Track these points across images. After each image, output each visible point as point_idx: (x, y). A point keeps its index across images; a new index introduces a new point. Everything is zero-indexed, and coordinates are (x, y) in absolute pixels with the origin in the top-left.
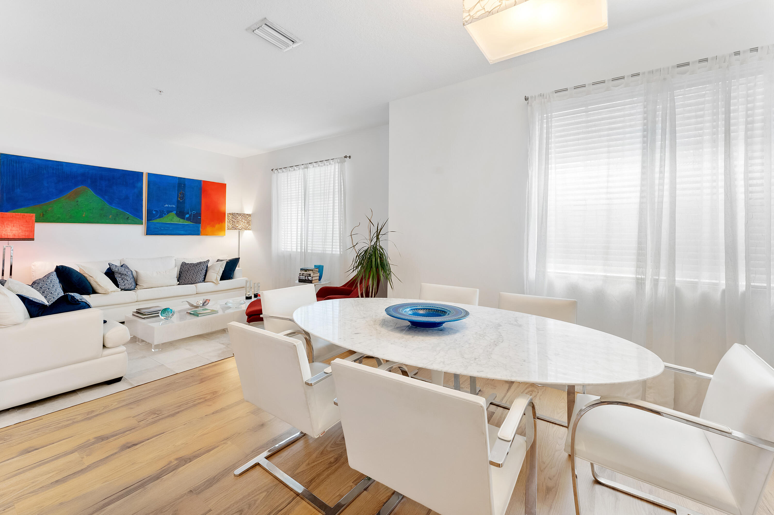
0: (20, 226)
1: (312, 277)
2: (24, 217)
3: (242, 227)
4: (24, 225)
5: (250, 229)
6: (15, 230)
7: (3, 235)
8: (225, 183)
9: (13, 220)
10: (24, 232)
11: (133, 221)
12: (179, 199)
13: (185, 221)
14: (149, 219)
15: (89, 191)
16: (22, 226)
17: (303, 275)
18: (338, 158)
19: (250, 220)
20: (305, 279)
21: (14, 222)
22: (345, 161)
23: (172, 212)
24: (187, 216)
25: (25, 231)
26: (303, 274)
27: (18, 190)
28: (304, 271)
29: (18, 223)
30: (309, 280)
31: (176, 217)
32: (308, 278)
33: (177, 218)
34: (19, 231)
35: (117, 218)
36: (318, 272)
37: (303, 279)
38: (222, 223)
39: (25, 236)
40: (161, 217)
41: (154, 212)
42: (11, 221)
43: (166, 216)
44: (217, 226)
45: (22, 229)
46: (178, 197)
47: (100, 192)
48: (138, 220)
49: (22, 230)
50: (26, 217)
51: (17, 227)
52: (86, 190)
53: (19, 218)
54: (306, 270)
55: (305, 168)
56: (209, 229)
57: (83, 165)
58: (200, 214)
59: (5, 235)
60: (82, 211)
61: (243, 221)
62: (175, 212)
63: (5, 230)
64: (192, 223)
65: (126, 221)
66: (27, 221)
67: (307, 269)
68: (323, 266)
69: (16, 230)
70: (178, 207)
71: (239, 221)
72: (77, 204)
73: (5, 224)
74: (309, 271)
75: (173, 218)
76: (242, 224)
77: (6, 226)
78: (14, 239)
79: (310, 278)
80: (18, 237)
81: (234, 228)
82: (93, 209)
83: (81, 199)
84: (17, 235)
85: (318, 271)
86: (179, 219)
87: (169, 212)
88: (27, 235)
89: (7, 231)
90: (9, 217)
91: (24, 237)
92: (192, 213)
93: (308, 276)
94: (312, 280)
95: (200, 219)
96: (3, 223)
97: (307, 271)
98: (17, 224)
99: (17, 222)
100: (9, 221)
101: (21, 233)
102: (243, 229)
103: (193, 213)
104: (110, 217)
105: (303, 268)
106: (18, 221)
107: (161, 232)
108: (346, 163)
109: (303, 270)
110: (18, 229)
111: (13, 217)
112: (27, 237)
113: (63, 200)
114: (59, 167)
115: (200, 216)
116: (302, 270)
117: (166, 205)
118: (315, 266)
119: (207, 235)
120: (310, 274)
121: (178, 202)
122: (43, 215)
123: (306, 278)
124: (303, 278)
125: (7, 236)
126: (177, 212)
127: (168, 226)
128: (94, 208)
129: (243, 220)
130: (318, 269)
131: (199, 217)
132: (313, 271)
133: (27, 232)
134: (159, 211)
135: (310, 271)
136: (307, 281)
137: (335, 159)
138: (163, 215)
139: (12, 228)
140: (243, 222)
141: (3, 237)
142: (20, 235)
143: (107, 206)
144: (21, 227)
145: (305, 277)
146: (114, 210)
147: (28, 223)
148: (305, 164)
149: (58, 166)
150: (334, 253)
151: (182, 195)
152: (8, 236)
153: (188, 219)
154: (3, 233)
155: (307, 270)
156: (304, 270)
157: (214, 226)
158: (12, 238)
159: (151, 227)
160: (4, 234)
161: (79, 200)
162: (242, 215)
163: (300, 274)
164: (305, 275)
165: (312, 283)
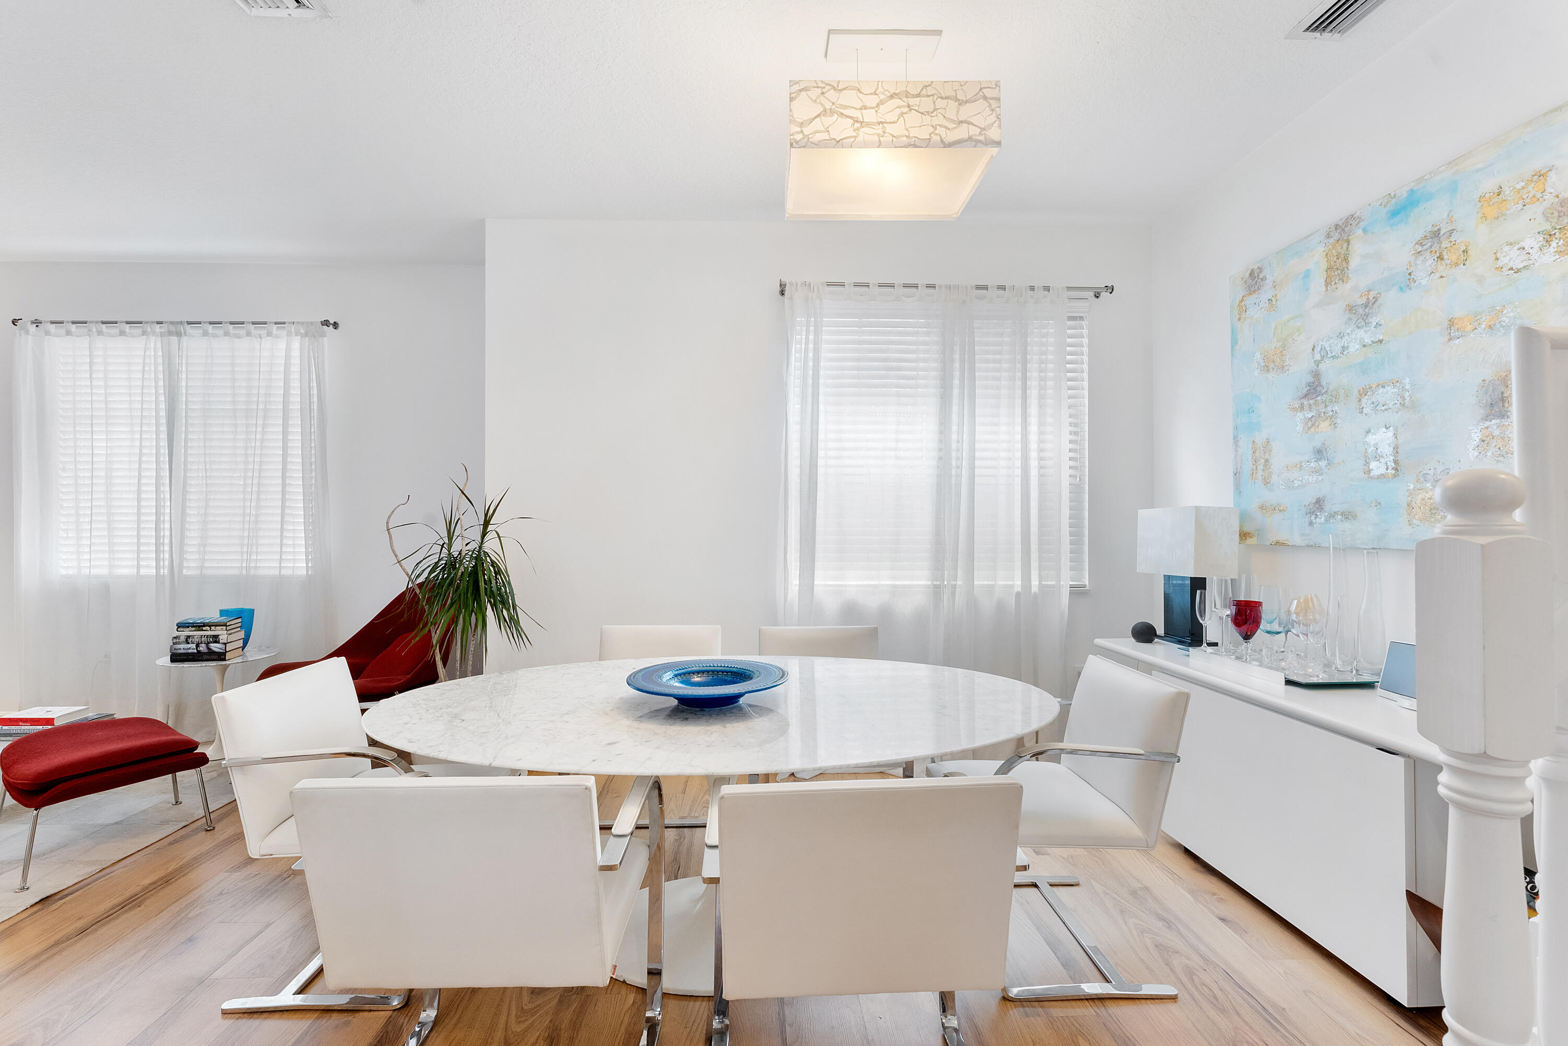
1: (225, 644)
17: (187, 640)
18: (298, 323)
20: (195, 651)
22: (323, 335)
26: (188, 637)
28: (193, 629)
30: (211, 652)
32: (209, 649)
36: (239, 629)
37: (189, 651)
54: (199, 626)
55: (170, 333)
67: (204, 623)
68: (254, 610)
74: (210, 626)
79: (215, 647)
85: (240, 625)
93: (209, 643)
94: (226, 652)
97: (204, 629)
105: (185, 622)
108: (325, 338)
109: (188, 627)
116: (180, 626)
118: (223, 613)
120: (215, 636)
123: (203, 648)
124: (189, 649)
130: (240, 620)
132: (227, 626)
135: (216, 626)
136: (205, 657)
137: (290, 323)
145: (197, 646)
148: (172, 323)
150: (284, 572)
155: (204, 626)
156: (192, 627)
163: (174, 638)
164: (196, 640)
165: (224, 660)
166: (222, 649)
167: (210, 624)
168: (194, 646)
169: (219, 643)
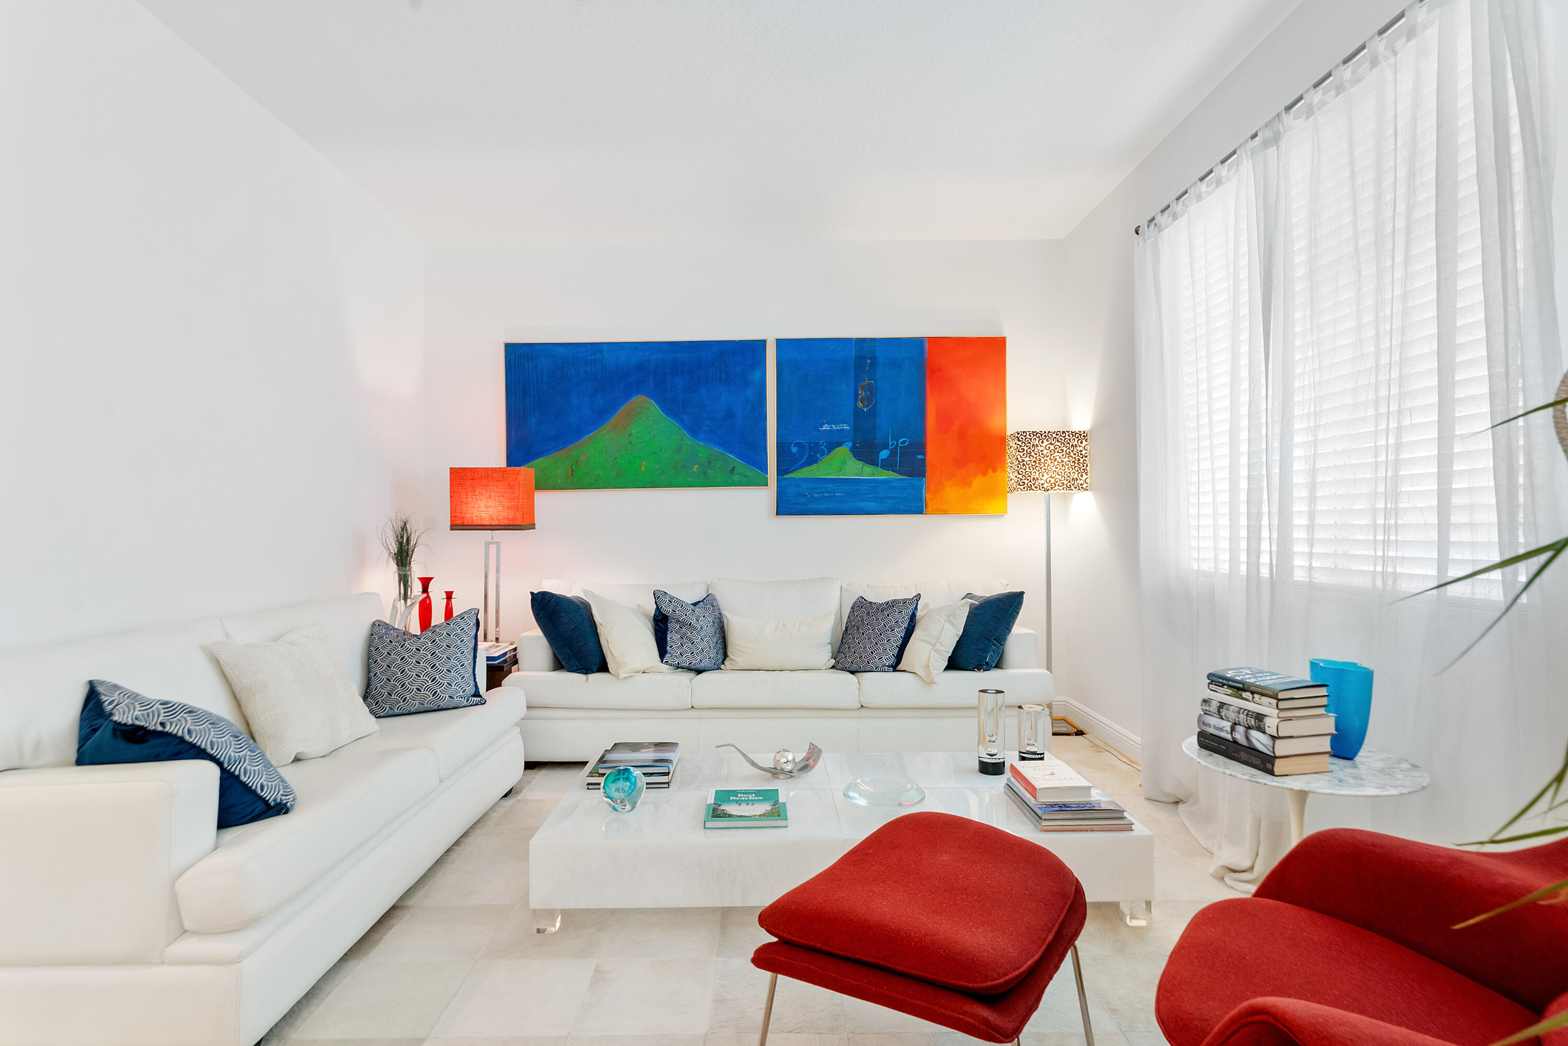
0: (499, 496)
1: (1274, 738)
2: (505, 475)
3: (1053, 481)
4: (505, 495)
5: (1084, 486)
6: (492, 506)
7: (475, 518)
8: (1004, 335)
9: (488, 483)
10: (506, 510)
11: (746, 476)
12: (860, 405)
13: (879, 469)
14: (781, 472)
15: (651, 407)
16: (503, 496)
17: (1220, 712)
19: (1083, 453)
20: (1229, 737)
21: (491, 487)
23: (839, 444)
24: (884, 454)
25: (508, 509)
26: (1222, 705)
27: (533, 419)
28: (1229, 691)
29: (496, 490)
30: (1253, 750)
31: (853, 459)
32: (1247, 738)
33: (857, 462)
34: (499, 508)
35: (709, 471)
36: (1322, 711)
37: (1223, 734)
38: (995, 471)
39: (508, 519)
40: (812, 461)
41: (794, 450)
42: (486, 486)
43: (826, 459)
44: (978, 482)
45: (502, 505)
46: (856, 400)
47: (673, 407)
48: (753, 472)
49: (503, 507)
50: (508, 475)
51: (495, 499)
52: (647, 405)
53: (498, 480)
54: (1239, 688)
55: (1266, 148)
56: (951, 492)
57: (638, 344)
58: (920, 447)
59: (477, 518)
60: (640, 458)
61: (1058, 458)
62: (850, 444)
63: (477, 506)
64: (899, 477)
65: (730, 480)
66: (509, 485)
67: (1243, 684)
68: (1374, 672)
69: (494, 505)
70: (856, 429)
71: (1043, 460)
72: (630, 442)
73: (477, 493)
74: (1253, 693)
75: (844, 463)
76: (1054, 469)
77: (478, 497)
78: (492, 525)
79: (1259, 740)
80: (497, 523)
81: (1028, 484)
82: (660, 451)
83: (635, 429)
84: (495, 518)
85: (1324, 701)
86: (861, 464)
87: (833, 446)
88: (510, 517)
89: (480, 508)
90: (481, 476)
91: (506, 522)
92: (897, 444)
93: (1249, 728)
94: (1275, 757)
95: (924, 460)
96: (474, 491)
97: (1244, 695)
98: (495, 492)
99: (495, 487)
100: (483, 487)
101: (502, 514)
102: (1057, 487)
103: (900, 445)
104: (695, 470)
105: (1221, 674)
106: (497, 486)
107: (814, 506)
109: (1223, 685)
110: (497, 503)
111: (488, 476)
112: (511, 523)
113: (606, 434)
114: (597, 356)
115: (924, 454)
116: (1216, 680)
117: (826, 427)
118: (1311, 668)
119: (945, 512)
120: (1260, 717)
121: (857, 412)
122: (572, 471)
123: (1239, 736)
124: (1221, 729)
125: (480, 521)
126: (854, 444)
127: (830, 486)
128: (661, 449)
129: (1056, 454)
130: (1323, 691)
131: (920, 457)
132: (1288, 699)
133: (512, 509)
134: (806, 444)
135: (1263, 695)
136: (1243, 756)
138: (818, 455)
139: (487, 501)
140: (1056, 463)
141: (475, 521)
142: (500, 518)
143: (688, 441)
144: (501, 499)
145: (1233, 728)
146: (704, 450)
147: (511, 488)
148: (1268, 125)
149: (595, 354)
151: (868, 393)
152: (483, 520)
153: (887, 465)
154: (474, 513)
155: (1244, 690)
156: (1230, 687)
157: (966, 483)
158: (488, 524)
159: (789, 492)
160: (476, 516)
161: (634, 431)
162: (1054, 435)
163: (1205, 701)
164: (1232, 715)
165: (1271, 773)
166: (1270, 751)
167: (1253, 689)
168: (1227, 725)
169: (1264, 732)
